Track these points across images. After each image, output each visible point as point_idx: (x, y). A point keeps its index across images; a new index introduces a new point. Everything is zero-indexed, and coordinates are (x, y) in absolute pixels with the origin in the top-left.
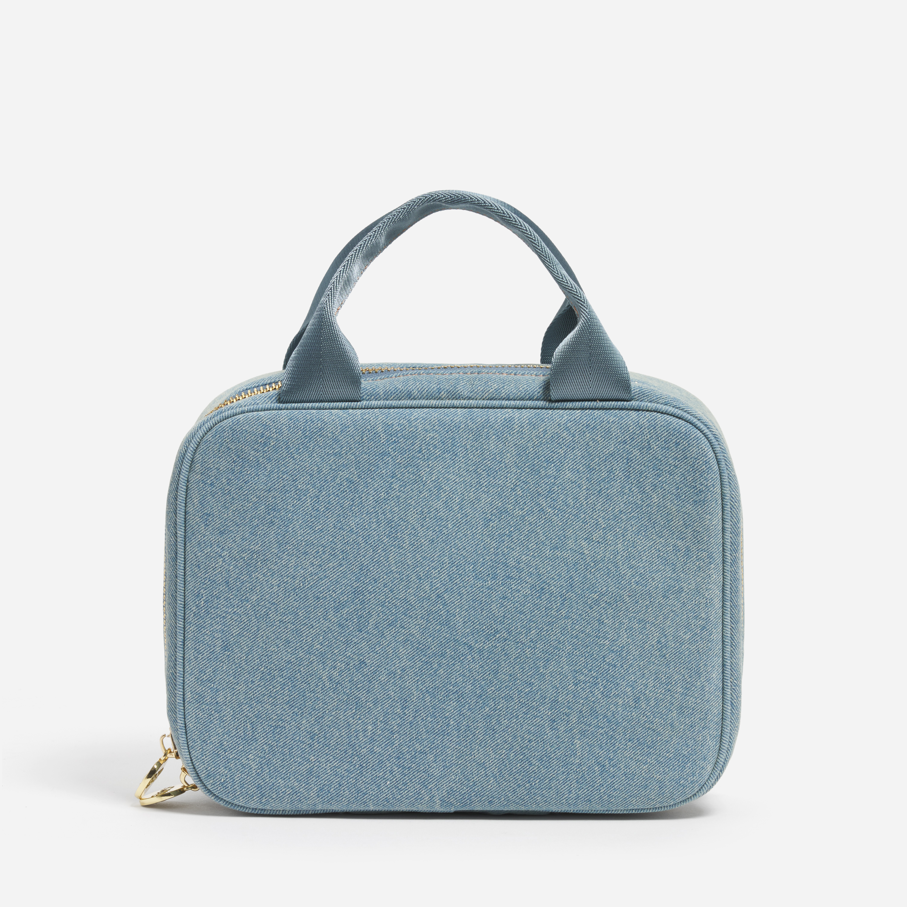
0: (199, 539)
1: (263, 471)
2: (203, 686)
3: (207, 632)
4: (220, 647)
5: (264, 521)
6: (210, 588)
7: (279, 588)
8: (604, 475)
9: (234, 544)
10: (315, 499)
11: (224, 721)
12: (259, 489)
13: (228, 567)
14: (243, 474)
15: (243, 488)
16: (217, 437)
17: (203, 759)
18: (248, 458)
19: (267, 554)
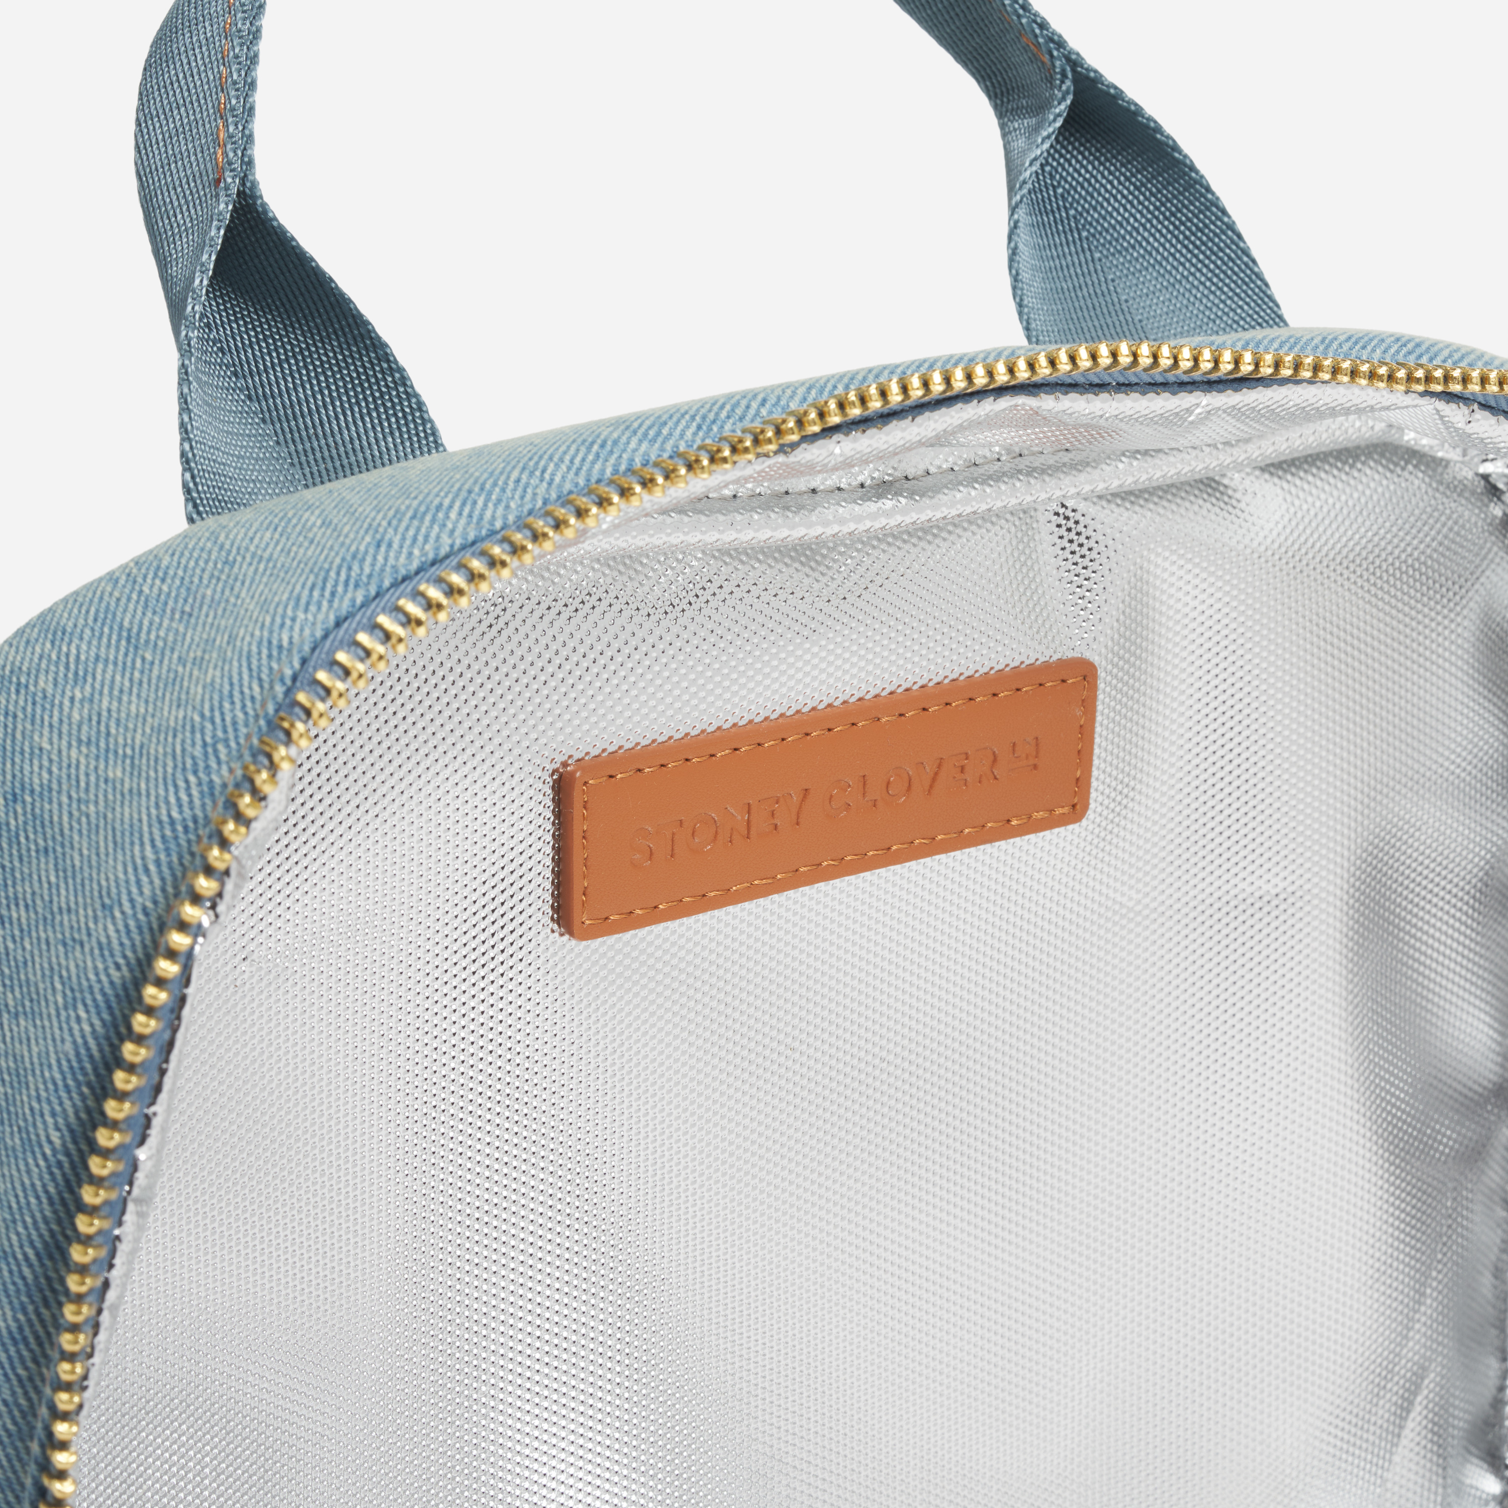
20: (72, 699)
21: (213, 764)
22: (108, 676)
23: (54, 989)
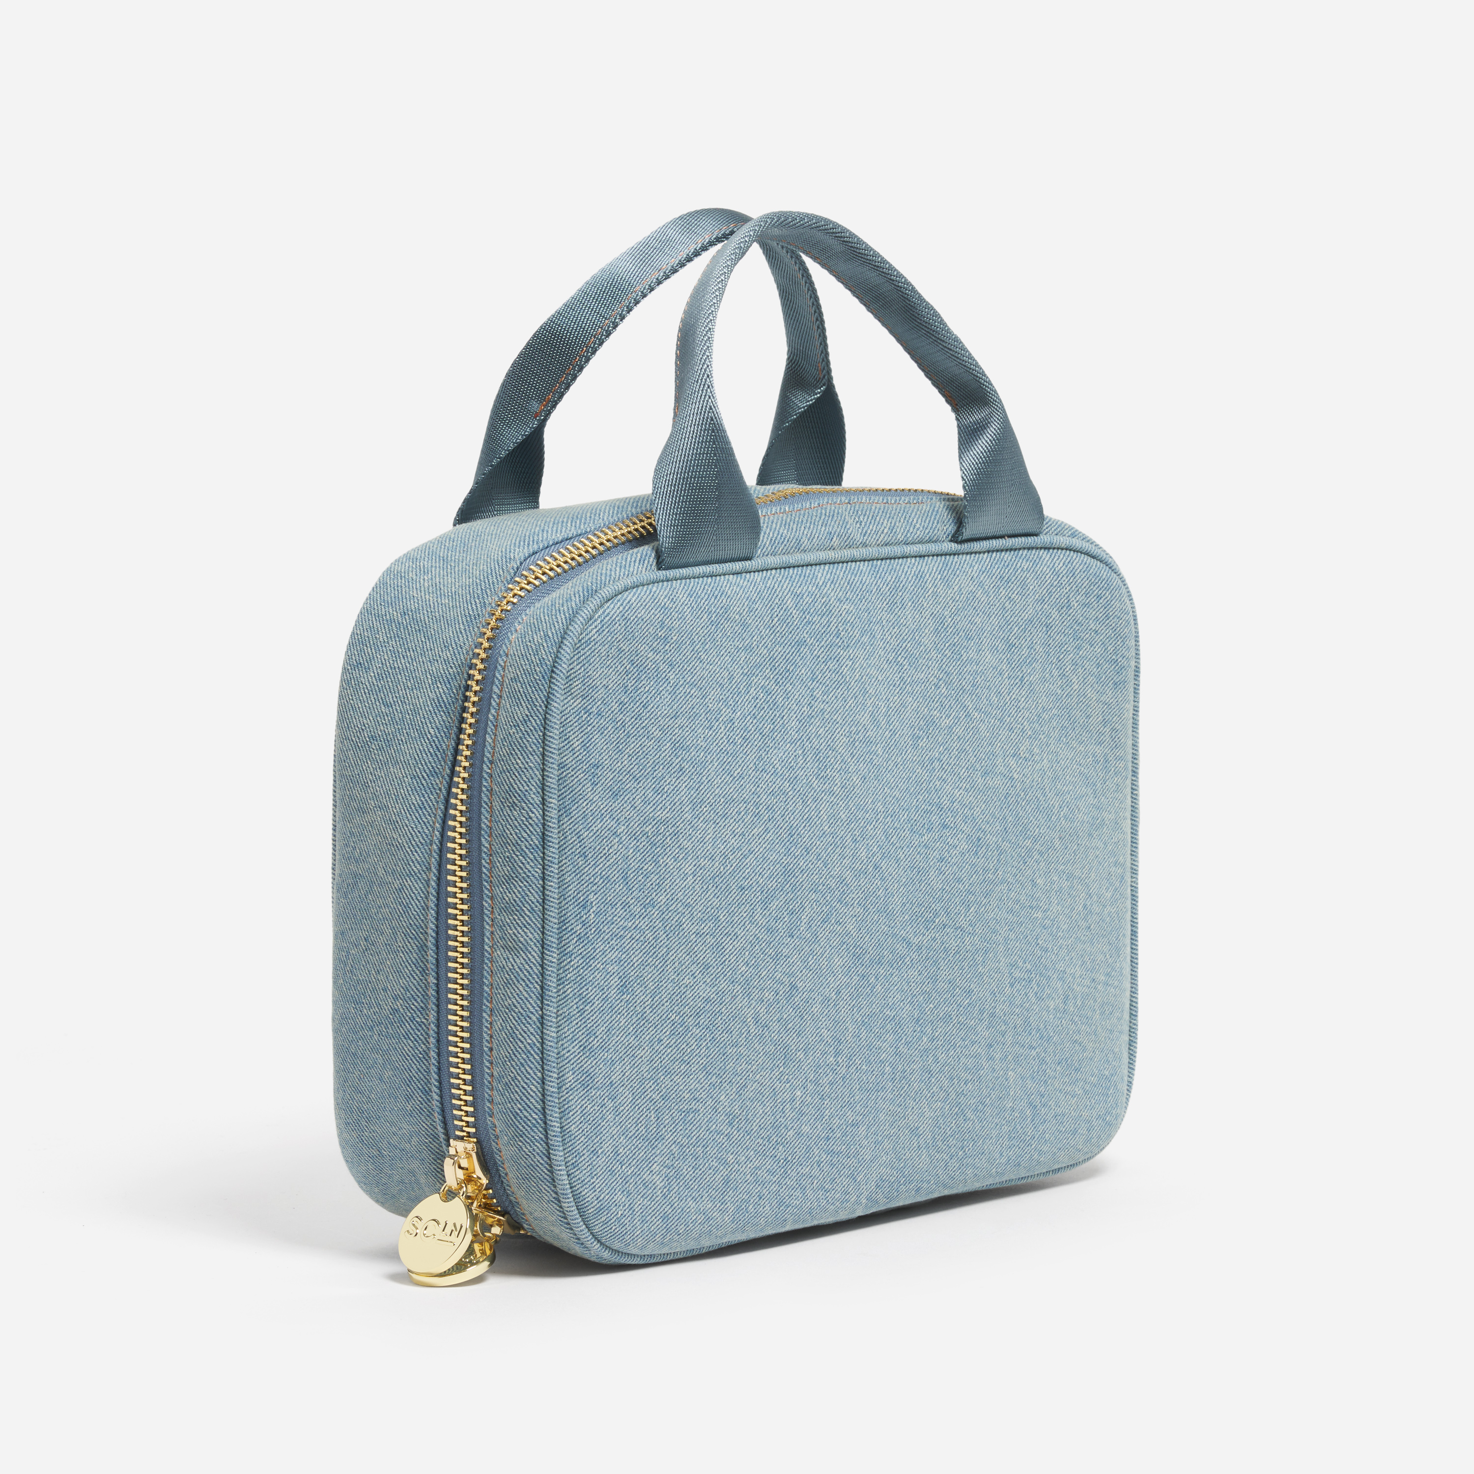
0: (584, 809)
1: (665, 685)
2: (592, 1059)
3: (598, 966)
4: (616, 989)
5: (671, 768)
6: (602, 891)
7: (695, 878)
8: (1025, 652)
9: (633, 812)
10: (729, 726)
11: (620, 1113)
12: (663, 715)
13: (625, 852)
14: (639, 692)
15: (640, 717)
16: (605, 633)
17: (593, 1183)
18: (645, 665)
19: (677, 824)
20: (424, 579)
21: (485, 596)
22: (437, 572)
23: (427, 678)
